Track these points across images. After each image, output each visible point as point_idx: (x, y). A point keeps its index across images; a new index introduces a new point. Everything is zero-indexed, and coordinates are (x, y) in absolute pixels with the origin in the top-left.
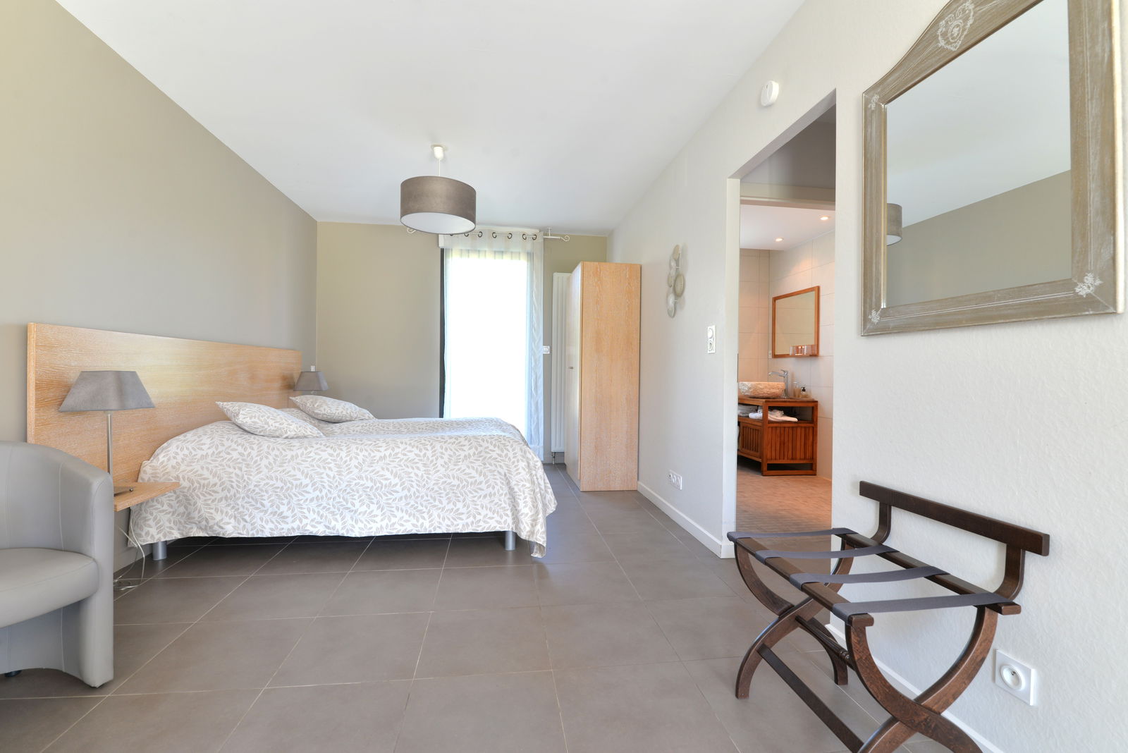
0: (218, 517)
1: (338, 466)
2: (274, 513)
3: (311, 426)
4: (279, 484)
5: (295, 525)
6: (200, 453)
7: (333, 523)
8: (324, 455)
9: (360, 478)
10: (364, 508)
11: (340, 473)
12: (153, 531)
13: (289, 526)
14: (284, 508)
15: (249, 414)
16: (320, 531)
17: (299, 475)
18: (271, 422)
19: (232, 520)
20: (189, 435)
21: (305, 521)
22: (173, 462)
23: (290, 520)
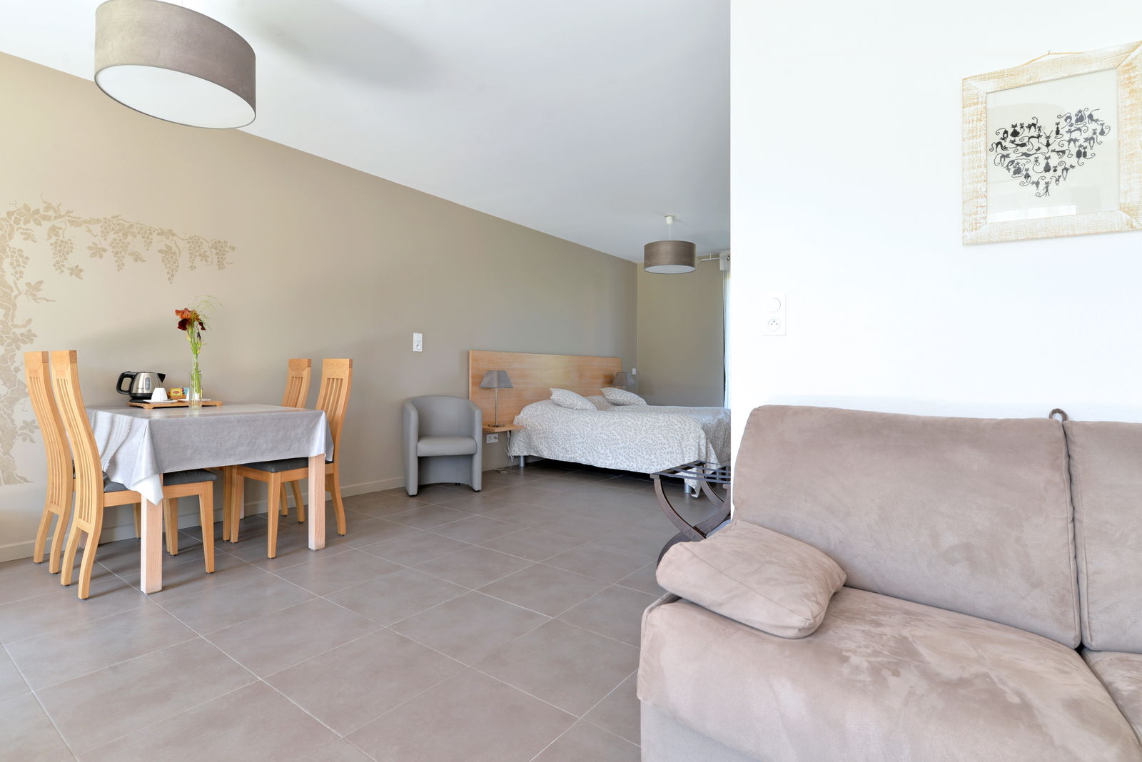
0: (541, 447)
1: (592, 426)
2: (563, 448)
3: (590, 404)
4: (565, 433)
5: (572, 456)
6: (536, 413)
7: (589, 457)
8: (587, 419)
9: (601, 433)
10: (602, 451)
11: (592, 430)
12: (517, 450)
13: (570, 456)
14: (567, 446)
15: (557, 395)
16: (583, 461)
17: (574, 429)
18: (568, 400)
19: (547, 449)
20: (534, 404)
21: (577, 454)
22: (525, 417)
23: (569, 453)
